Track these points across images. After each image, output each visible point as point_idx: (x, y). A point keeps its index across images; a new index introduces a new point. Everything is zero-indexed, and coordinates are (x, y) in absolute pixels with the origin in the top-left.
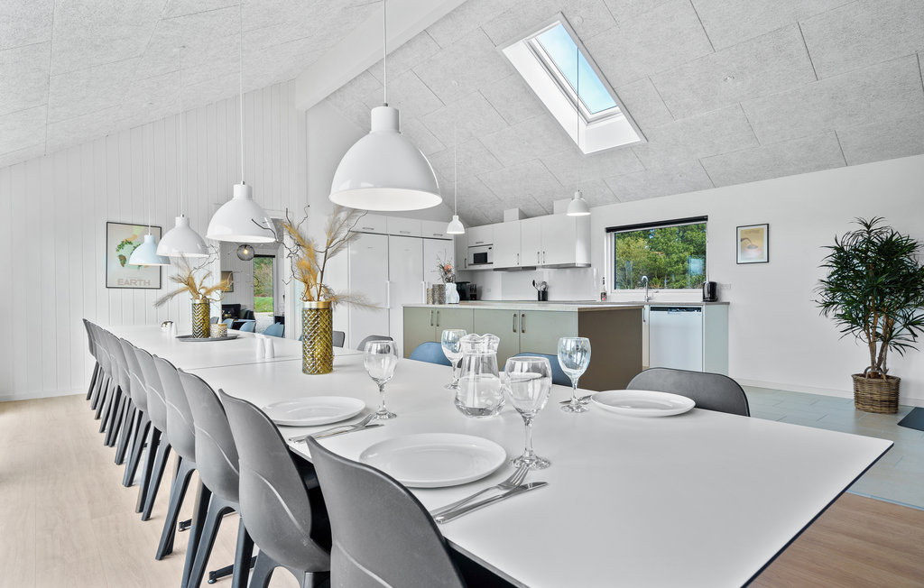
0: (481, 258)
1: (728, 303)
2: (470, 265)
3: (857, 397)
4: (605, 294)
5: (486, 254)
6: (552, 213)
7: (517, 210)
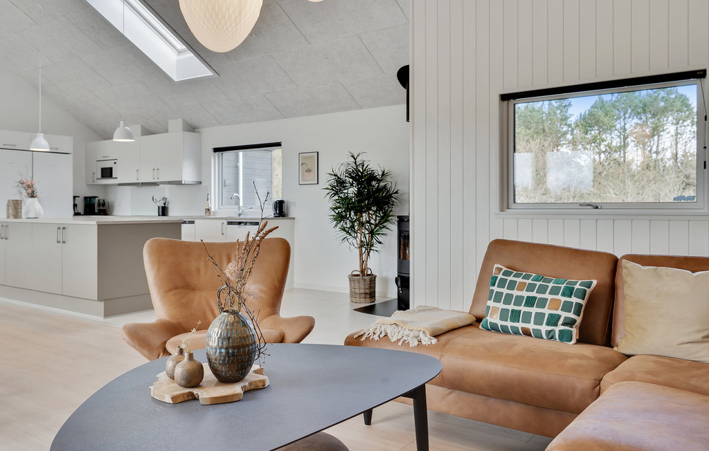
0: (107, 173)
1: (294, 218)
2: (98, 179)
3: (351, 292)
4: (208, 210)
5: (111, 169)
6: (167, 131)
7: (140, 126)
